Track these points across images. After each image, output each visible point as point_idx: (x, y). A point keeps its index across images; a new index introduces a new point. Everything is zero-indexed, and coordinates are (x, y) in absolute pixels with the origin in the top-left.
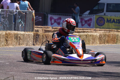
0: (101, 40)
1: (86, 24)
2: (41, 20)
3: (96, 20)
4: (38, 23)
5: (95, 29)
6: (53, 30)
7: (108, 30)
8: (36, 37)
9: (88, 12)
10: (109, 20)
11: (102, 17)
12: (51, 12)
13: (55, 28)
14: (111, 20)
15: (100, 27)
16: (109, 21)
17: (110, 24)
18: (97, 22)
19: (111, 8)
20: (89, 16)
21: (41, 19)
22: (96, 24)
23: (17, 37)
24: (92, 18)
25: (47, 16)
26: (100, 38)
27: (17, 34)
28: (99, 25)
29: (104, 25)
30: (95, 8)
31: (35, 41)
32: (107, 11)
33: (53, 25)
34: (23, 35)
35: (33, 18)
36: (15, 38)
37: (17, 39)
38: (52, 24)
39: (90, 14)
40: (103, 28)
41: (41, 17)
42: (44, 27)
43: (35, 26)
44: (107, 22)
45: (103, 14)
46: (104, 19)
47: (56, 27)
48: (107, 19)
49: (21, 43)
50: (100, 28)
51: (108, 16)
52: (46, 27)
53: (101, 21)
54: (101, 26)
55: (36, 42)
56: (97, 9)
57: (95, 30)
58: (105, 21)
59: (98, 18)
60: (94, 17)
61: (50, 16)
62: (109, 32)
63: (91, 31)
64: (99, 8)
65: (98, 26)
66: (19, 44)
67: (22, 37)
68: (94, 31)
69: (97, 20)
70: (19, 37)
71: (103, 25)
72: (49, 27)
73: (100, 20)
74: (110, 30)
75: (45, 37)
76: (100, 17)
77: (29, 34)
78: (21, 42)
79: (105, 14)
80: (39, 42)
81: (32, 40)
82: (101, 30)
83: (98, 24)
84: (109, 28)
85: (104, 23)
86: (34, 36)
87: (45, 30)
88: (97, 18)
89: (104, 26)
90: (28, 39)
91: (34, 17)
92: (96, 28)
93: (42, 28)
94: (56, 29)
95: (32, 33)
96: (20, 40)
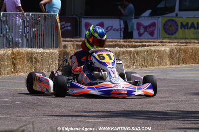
0: (172, 58)
1: (146, 33)
2: (69, 28)
3: (163, 25)
4: (65, 35)
5: (160, 40)
7: (184, 41)
8: (64, 58)
9: (149, 12)
10: (184, 24)
11: (173, 20)
12: (85, 15)
14: (187, 24)
15: (170, 36)
16: (185, 26)
17: (187, 31)
18: (164, 29)
19: (187, 4)
20: (150, 18)
21: (70, 26)
22: (163, 31)
23: (31, 58)
24: (156, 21)
25: (80, 22)
26: (171, 54)
27: (32, 54)
28: (169, 34)
29: (177, 33)
30: (159, 6)
32: (180, 10)
34: (42, 54)
36: (28, 60)
37: (31, 61)
39: (151, 15)
40: (176, 38)
41: (69, 24)
42: (76, 39)
44: (181, 28)
45: (173, 14)
46: (176, 22)
48: (182, 23)
49: (38, 68)
50: (169, 38)
51: (182, 17)
52: (79, 40)
53: (171, 26)
54: (172, 34)
56: (163, 6)
57: (161, 42)
58: (177, 26)
59: (166, 22)
60: (160, 21)
61: (84, 21)
62: (185, 44)
63: (154, 44)
64: (167, 5)
65: (167, 36)
66: (35, 70)
67: (39, 58)
68: (161, 44)
69: (165, 25)
70: (35, 58)
71: (175, 33)
73: (170, 24)
76: (169, 20)
77: (51, 53)
78: (38, 66)
79: (177, 15)
81: (57, 62)
82: (171, 41)
83: (166, 32)
84: (186, 39)
85: (177, 29)
86: (60, 55)
87: (77, 45)
88: (164, 21)
89: (176, 35)
90: (50, 61)
92: (165, 38)
93: (71, 41)
95: (56, 51)
96: (37, 64)
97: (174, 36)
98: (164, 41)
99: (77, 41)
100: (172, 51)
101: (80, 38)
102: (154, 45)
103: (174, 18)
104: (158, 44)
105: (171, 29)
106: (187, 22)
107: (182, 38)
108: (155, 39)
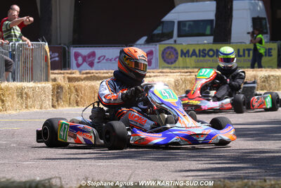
0: (178, 90)
2: (57, 59)
3: (161, 52)
4: (55, 66)
5: (160, 70)
6: (85, 76)
7: (186, 70)
8: (58, 93)
9: (144, 38)
10: (185, 51)
11: (172, 48)
12: (73, 44)
13: (87, 73)
14: (188, 51)
15: (169, 66)
16: (185, 54)
17: (188, 59)
18: (163, 57)
19: (187, 29)
20: (146, 46)
21: (58, 57)
22: (162, 60)
23: (22, 94)
24: (154, 49)
25: (69, 52)
26: (176, 85)
27: (22, 89)
28: (168, 63)
29: (177, 62)
30: (156, 32)
31: (55, 99)
32: (179, 36)
33: (81, 68)
34: (34, 89)
35: (46, 57)
36: (18, 96)
37: (22, 98)
38: (78, 65)
39: (148, 42)
40: (175, 68)
41: (57, 54)
42: (66, 71)
43: (51, 71)
44: (181, 56)
45: (171, 41)
46: (175, 50)
47: (88, 71)
48: (182, 51)
49: (29, 104)
50: (170, 68)
51: (181, 44)
52: (69, 71)
53: (170, 54)
54: (172, 63)
55: (57, 101)
56: (160, 32)
57: (161, 72)
58: (177, 53)
59: (165, 49)
60: (158, 48)
61: (73, 50)
62: (189, 74)
63: (155, 74)
64: (165, 31)
65: (166, 65)
66: (26, 107)
67: (30, 94)
68: (161, 74)
69: (163, 53)
70: (26, 93)
71: (175, 61)
72: (74, 71)
73: (168, 52)
74: (190, 70)
75: (74, 91)
76: (168, 48)
77: (44, 87)
78: (30, 102)
79: (175, 41)
80: (63, 101)
81: (51, 97)
82: (172, 71)
83: (165, 61)
84: (187, 68)
85: (177, 58)
86: (53, 89)
87: (69, 78)
88: (162, 49)
89: (176, 64)
90: (43, 97)
91: (49, 54)
92: (163, 68)
93: (61, 73)
94: (89, 75)
95: (49, 85)
96: (28, 100)
97: (173, 65)
98: (164, 70)
99: (67, 73)
100: (177, 82)
101: (69, 69)
102: (154, 76)
103: (172, 46)
104: (158, 74)
105: (170, 57)
106: (187, 49)
107: (183, 68)
108: (153, 69)
